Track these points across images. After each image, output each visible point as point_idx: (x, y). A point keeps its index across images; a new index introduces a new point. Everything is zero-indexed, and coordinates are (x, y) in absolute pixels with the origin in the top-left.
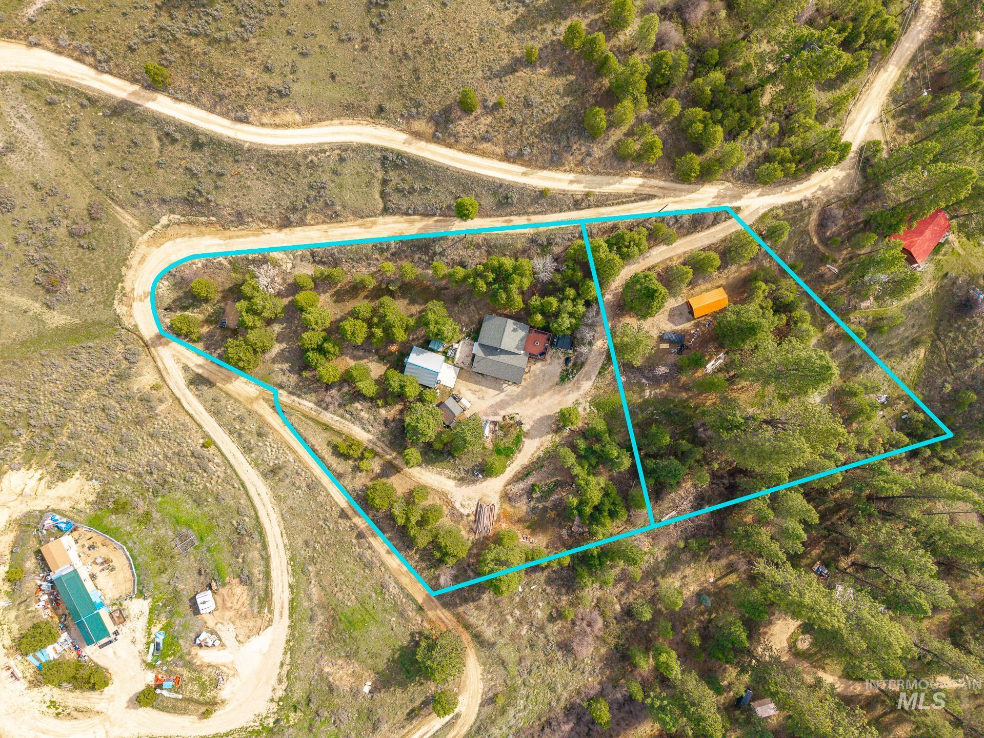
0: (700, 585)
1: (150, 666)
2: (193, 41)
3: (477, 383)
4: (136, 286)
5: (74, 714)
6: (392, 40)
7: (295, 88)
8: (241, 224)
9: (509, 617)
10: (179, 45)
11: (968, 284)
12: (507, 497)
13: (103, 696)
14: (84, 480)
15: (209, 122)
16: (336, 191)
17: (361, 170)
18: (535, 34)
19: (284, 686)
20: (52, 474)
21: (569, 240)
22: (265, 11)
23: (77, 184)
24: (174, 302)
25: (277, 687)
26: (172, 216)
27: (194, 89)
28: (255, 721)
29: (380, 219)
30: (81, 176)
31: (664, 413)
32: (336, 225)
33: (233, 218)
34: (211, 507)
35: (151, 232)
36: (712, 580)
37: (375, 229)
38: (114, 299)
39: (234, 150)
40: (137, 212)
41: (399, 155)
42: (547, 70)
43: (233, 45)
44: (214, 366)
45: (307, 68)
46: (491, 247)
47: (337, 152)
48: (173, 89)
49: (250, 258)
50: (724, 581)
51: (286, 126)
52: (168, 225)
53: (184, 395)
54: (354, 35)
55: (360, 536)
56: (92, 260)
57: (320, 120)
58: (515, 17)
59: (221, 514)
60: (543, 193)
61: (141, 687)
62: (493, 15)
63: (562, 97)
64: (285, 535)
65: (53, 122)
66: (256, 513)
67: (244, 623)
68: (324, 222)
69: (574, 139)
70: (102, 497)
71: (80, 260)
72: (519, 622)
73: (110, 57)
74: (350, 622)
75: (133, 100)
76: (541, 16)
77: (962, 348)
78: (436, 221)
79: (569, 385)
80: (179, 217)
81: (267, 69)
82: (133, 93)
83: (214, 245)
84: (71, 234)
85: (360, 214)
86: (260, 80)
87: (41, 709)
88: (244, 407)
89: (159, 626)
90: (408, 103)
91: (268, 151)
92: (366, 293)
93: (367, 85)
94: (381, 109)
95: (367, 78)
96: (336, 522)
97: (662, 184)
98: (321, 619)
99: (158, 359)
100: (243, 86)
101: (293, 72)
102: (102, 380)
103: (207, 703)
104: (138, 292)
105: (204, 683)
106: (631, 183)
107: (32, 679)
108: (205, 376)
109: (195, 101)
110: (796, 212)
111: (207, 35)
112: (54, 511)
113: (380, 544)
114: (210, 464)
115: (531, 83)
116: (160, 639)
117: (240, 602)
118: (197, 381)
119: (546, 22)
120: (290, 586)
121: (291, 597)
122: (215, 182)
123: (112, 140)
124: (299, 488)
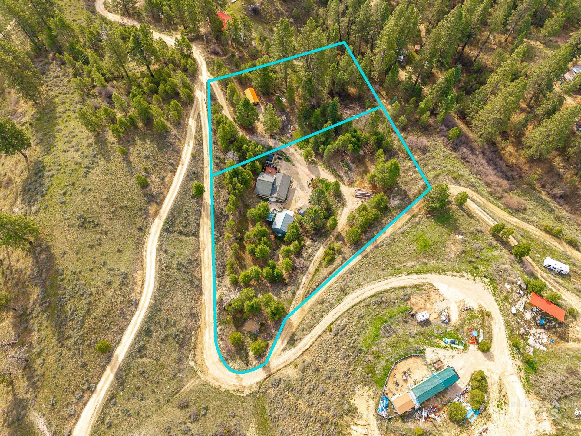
0: (388, 105)
1: (466, 347)
2: (87, 325)
3: (291, 201)
4: (232, 384)
5: (503, 393)
6: (104, 218)
7: (123, 270)
8: (198, 316)
9: (413, 177)
10: (87, 334)
11: (246, 10)
12: (351, 184)
13: (489, 376)
14: (355, 396)
15: (136, 324)
16: (183, 258)
17: (173, 244)
18: (112, 151)
19: (465, 274)
20: (353, 418)
21: (218, 149)
22: (75, 282)
23: (164, 415)
24: (242, 361)
25: (466, 277)
26: (190, 358)
27: (115, 329)
28: (488, 289)
29: (201, 239)
30: (159, 412)
31: (305, 120)
32: (202, 263)
33: (194, 320)
34: (367, 320)
35: (199, 372)
36: (385, 101)
37: (206, 242)
38: (240, 396)
39: (154, 309)
40: (186, 379)
41: (167, 222)
42: (132, 148)
43: (93, 301)
44: (283, 333)
45: (113, 263)
46: (219, 186)
47: (161, 253)
48: (113, 343)
49: (218, 312)
50: (385, 96)
51: (143, 280)
52: (195, 362)
53: (300, 349)
54: (98, 237)
55: (377, 247)
56: (214, 408)
57: (142, 261)
58: (102, 159)
59: (370, 314)
60: (193, 156)
61: (480, 353)
62: (100, 168)
63: (146, 143)
64: (380, 280)
65: (123, 426)
66: (369, 298)
67: (433, 297)
68: (200, 268)
69: (167, 140)
70: (365, 383)
71: (213, 416)
72: (415, 172)
73: (87, 381)
74: (425, 246)
75: (115, 370)
76: (104, 148)
77: (274, 14)
78: (204, 211)
79: (292, 158)
80: (190, 354)
81: (110, 283)
82: (112, 370)
83: (209, 334)
84: (197, 420)
85: (197, 249)
86: (116, 288)
87: (504, 414)
88: (307, 314)
89: (440, 342)
90: (140, 214)
91: (157, 289)
92: (242, 253)
93: (126, 235)
94: (140, 229)
95: (122, 234)
96: (370, 258)
97: (193, 110)
98: (425, 260)
99: (278, 368)
100: (118, 298)
101: (113, 270)
102: (291, 398)
103: (482, 316)
104: (235, 382)
105: (471, 317)
106: (192, 123)
107: (486, 419)
108: (288, 338)
109: (122, 331)
110: (209, 63)
111: (84, 316)
112: (376, 411)
113: (381, 237)
114: (341, 325)
115: (137, 155)
116: (449, 341)
117: (421, 299)
118: (292, 342)
119: (107, 147)
120: (408, 274)
121: (414, 274)
122: (172, 326)
123: (138, 388)
124: (352, 278)
